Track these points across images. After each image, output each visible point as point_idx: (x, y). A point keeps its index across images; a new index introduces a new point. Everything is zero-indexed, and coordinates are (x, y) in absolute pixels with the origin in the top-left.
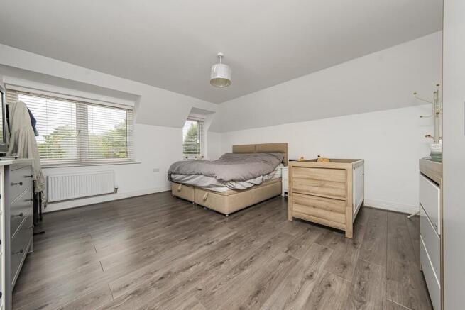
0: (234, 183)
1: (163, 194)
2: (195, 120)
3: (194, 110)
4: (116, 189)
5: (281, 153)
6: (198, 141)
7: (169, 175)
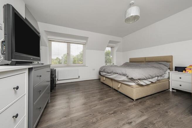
0: (139, 81)
1: (95, 81)
2: (110, 47)
3: (110, 42)
4: (79, 77)
5: (167, 62)
6: (111, 57)
7: (100, 72)
